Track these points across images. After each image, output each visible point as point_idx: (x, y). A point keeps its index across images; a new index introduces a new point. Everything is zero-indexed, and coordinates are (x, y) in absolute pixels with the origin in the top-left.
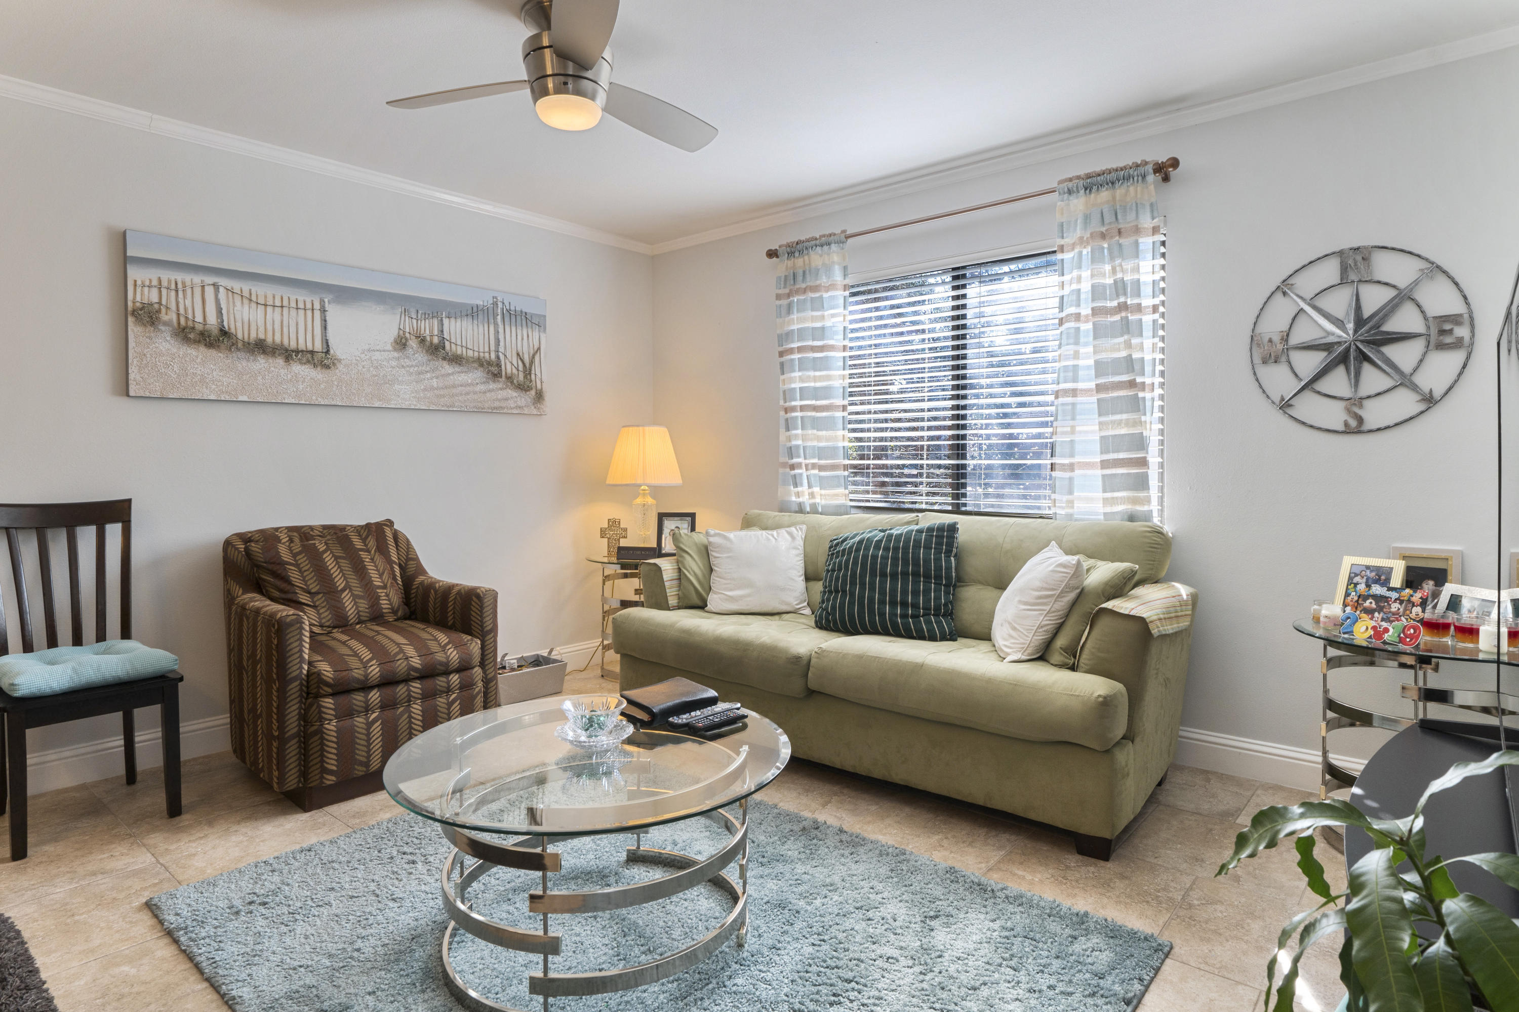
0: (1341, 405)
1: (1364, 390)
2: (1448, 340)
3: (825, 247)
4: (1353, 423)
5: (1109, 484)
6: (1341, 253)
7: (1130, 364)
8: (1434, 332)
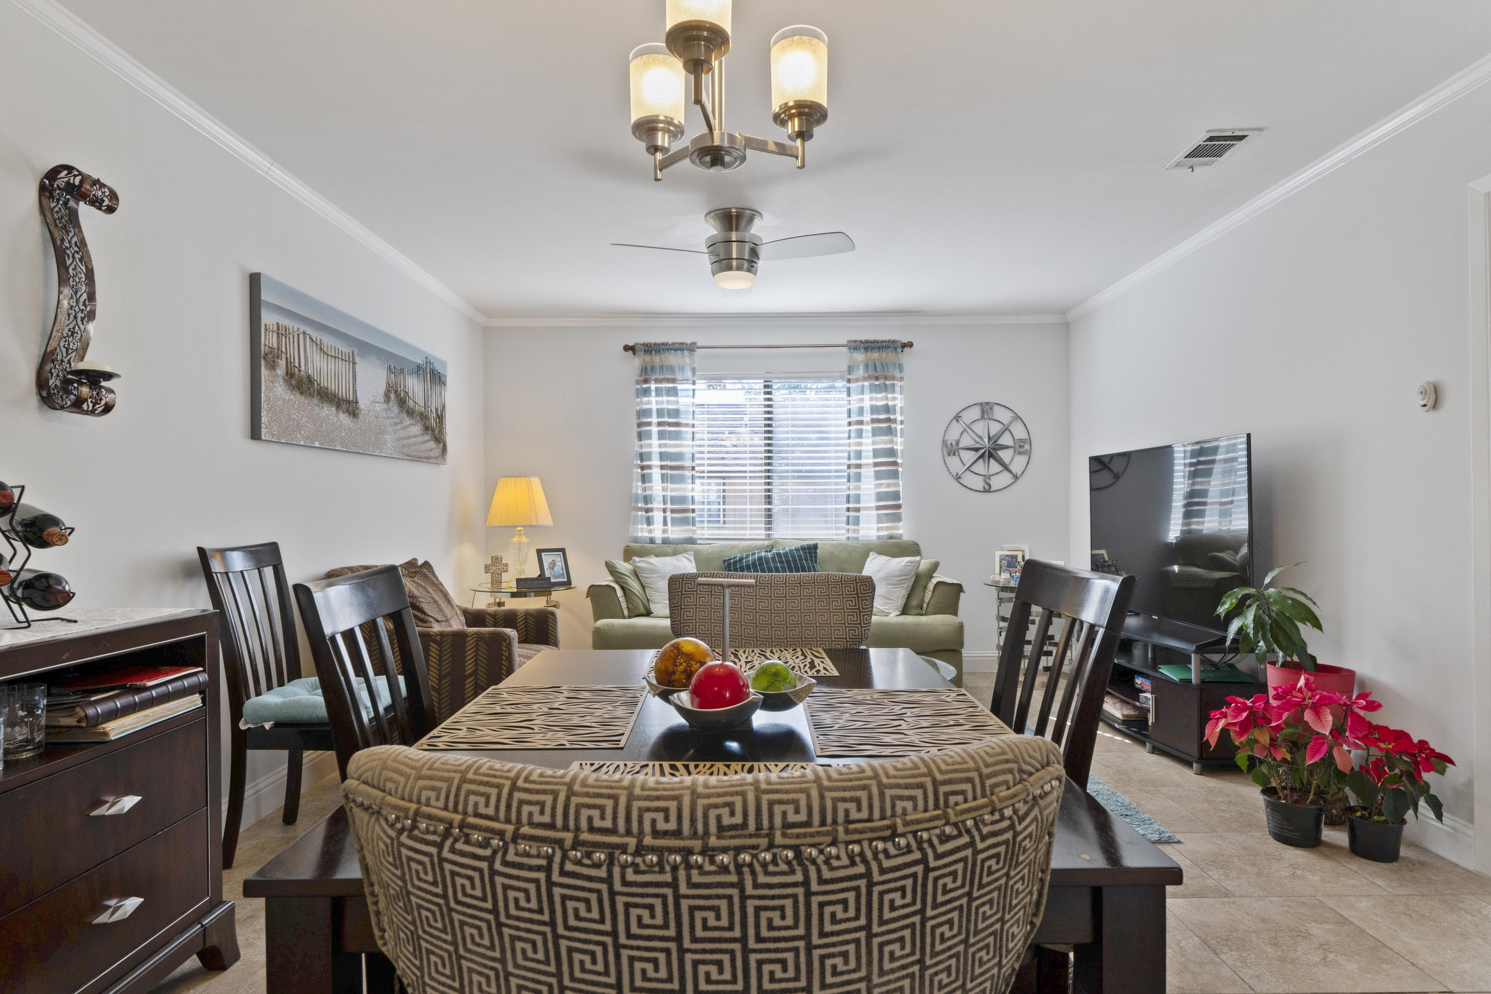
0: (981, 478)
1: (991, 472)
2: (1022, 450)
3: (680, 352)
4: (987, 488)
5: (880, 520)
6: (981, 404)
7: (892, 452)
8: (1017, 446)
